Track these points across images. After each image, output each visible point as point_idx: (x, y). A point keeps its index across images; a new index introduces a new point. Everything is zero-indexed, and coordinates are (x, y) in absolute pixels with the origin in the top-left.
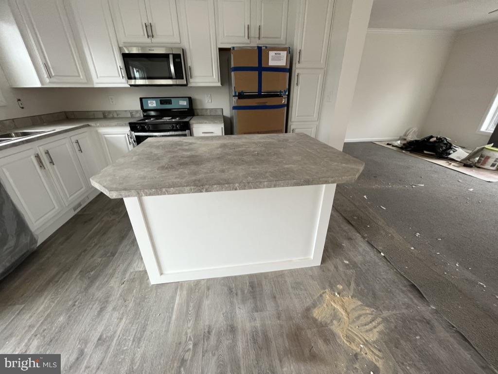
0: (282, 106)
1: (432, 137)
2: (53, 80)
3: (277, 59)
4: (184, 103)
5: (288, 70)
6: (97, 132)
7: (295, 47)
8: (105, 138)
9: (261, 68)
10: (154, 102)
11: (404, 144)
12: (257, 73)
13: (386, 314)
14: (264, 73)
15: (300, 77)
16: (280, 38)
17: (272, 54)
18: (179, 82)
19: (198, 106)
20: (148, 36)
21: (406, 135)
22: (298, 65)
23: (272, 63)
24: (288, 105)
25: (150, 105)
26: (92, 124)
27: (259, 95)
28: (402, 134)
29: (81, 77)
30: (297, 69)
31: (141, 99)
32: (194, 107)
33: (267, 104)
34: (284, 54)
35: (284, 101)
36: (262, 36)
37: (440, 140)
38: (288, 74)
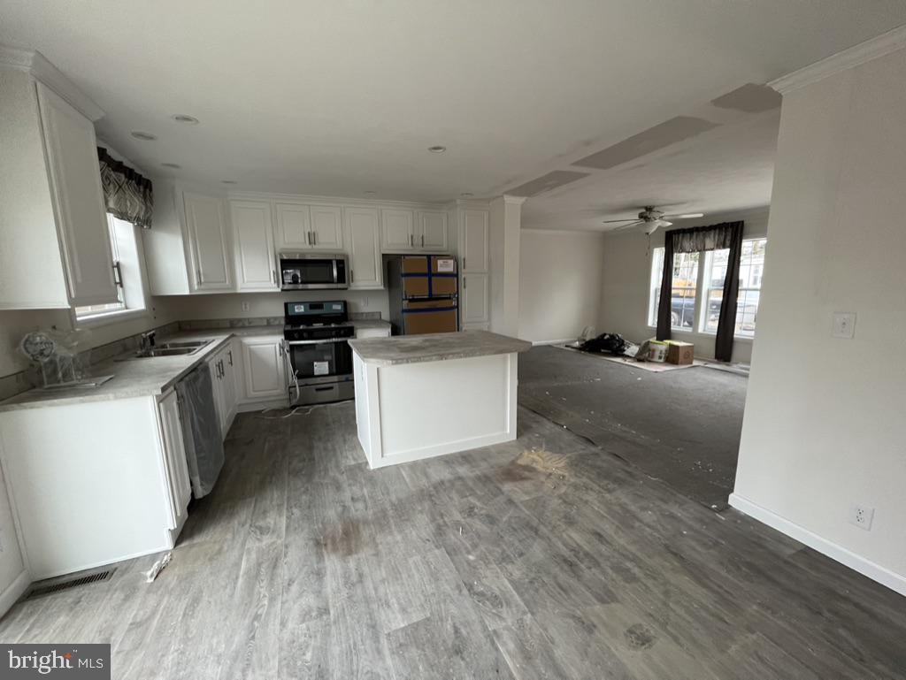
0: (453, 308)
1: (605, 334)
2: (202, 287)
3: (444, 266)
4: (338, 307)
5: (455, 275)
6: (241, 342)
7: (459, 256)
8: (250, 349)
9: (431, 274)
10: (302, 307)
11: (582, 345)
12: (427, 278)
13: (569, 455)
14: (434, 279)
15: (467, 281)
16: (442, 245)
17: (440, 262)
18: (340, 286)
19: (352, 310)
20: (310, 243)
21: (584, 335)
22: (463, 270)
23: (440, 269)
24: (457, 307)
25: (296, 311)
26: (238, 333)
27: (431, 298)
28: (580, 335)
29: (227, 282)
30: (463, 274)
31: (286, 305)
32: (349, 311)
33: (438, 307)
34: (451, 262)
35: (454, 303)
36: (425, 243)
37: (612, 337)
38: (456, 279)
